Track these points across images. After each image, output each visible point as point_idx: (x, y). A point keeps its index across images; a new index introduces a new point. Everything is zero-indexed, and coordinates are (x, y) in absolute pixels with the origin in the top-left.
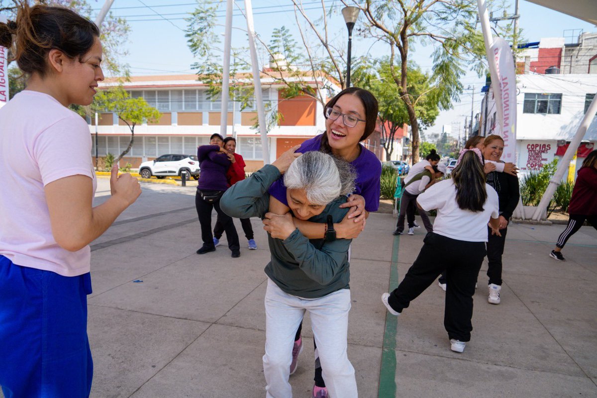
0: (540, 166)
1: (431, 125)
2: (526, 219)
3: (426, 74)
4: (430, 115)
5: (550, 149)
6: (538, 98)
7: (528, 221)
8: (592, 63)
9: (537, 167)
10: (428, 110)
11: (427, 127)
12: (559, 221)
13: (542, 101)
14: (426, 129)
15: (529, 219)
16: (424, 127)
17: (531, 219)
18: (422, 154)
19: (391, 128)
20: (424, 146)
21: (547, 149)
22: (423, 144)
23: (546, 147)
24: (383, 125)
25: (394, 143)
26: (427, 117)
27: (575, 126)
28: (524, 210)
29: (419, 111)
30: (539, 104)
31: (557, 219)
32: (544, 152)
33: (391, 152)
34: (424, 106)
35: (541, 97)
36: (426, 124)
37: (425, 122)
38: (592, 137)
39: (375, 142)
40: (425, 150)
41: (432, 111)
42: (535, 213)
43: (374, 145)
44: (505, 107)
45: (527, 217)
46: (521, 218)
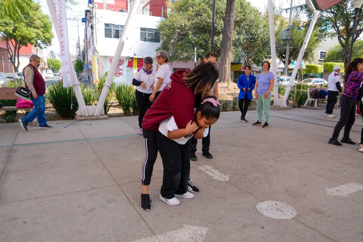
0: (119, 74)
1: (50, 45)
2: (89, 116)
3: (38, 3)
4: (46, 36)
5: (124, 63)
6: (113, 28)
7: (90, 118)
8: (144, 9)
9: (117, 75)
10: (43, 33)
11: (46, 46)
12: (115, 114)
13: (115, 30)
14: (46, 48)
15: (91, 116)
16: (45, 46)
17: (93, 116)
18: (51, 67)
19: (15, 46)
20: (52, 62)
21: (122, 63)
22: (51, 60)
23: (122, 62)
24: (8, 44)
25: (20, 58)
26: (44, 38)
27: (136, 48)
28: (87, 109)
29: (36, 33)
30: (114, 32)
31: (114, 113)
32: (120, 64)
33: (18, 66)
34: (40, 29)
35: (115, 27)
36: (45, 44)
37: (44, 42)
38: (146, 55)
39: (3, 57)
40: (53, 64)
41: (47, 34)
42: (95, 110)
43: (2, 60)
44: (59, 20)
45: (90, 115)
46: (85, 116)
